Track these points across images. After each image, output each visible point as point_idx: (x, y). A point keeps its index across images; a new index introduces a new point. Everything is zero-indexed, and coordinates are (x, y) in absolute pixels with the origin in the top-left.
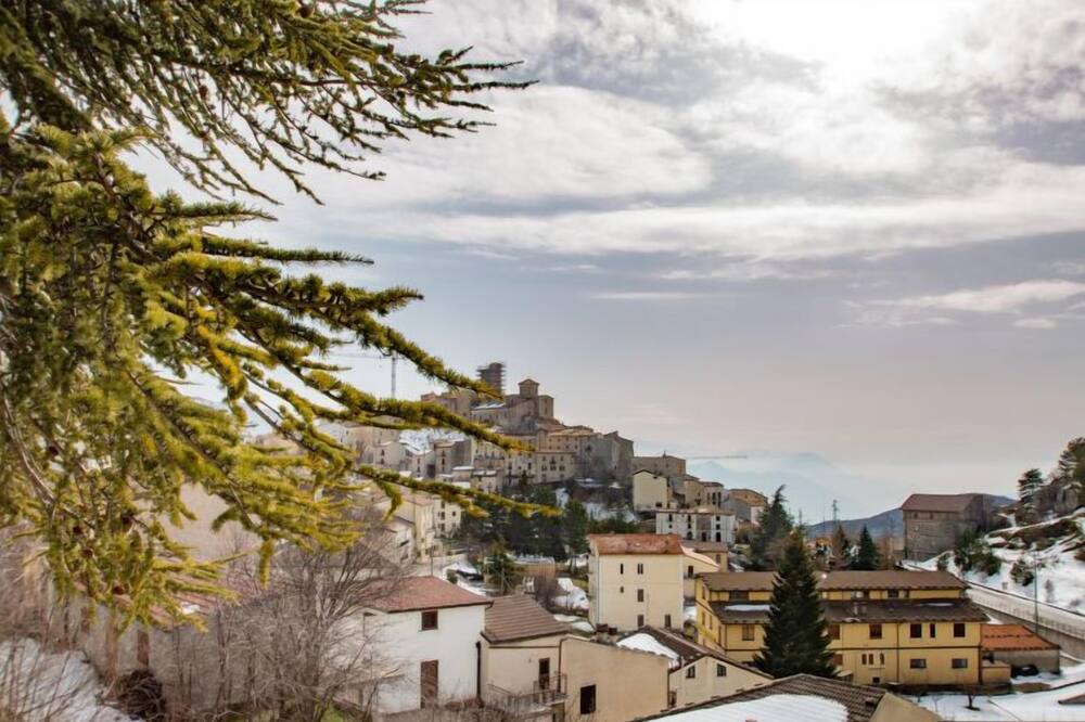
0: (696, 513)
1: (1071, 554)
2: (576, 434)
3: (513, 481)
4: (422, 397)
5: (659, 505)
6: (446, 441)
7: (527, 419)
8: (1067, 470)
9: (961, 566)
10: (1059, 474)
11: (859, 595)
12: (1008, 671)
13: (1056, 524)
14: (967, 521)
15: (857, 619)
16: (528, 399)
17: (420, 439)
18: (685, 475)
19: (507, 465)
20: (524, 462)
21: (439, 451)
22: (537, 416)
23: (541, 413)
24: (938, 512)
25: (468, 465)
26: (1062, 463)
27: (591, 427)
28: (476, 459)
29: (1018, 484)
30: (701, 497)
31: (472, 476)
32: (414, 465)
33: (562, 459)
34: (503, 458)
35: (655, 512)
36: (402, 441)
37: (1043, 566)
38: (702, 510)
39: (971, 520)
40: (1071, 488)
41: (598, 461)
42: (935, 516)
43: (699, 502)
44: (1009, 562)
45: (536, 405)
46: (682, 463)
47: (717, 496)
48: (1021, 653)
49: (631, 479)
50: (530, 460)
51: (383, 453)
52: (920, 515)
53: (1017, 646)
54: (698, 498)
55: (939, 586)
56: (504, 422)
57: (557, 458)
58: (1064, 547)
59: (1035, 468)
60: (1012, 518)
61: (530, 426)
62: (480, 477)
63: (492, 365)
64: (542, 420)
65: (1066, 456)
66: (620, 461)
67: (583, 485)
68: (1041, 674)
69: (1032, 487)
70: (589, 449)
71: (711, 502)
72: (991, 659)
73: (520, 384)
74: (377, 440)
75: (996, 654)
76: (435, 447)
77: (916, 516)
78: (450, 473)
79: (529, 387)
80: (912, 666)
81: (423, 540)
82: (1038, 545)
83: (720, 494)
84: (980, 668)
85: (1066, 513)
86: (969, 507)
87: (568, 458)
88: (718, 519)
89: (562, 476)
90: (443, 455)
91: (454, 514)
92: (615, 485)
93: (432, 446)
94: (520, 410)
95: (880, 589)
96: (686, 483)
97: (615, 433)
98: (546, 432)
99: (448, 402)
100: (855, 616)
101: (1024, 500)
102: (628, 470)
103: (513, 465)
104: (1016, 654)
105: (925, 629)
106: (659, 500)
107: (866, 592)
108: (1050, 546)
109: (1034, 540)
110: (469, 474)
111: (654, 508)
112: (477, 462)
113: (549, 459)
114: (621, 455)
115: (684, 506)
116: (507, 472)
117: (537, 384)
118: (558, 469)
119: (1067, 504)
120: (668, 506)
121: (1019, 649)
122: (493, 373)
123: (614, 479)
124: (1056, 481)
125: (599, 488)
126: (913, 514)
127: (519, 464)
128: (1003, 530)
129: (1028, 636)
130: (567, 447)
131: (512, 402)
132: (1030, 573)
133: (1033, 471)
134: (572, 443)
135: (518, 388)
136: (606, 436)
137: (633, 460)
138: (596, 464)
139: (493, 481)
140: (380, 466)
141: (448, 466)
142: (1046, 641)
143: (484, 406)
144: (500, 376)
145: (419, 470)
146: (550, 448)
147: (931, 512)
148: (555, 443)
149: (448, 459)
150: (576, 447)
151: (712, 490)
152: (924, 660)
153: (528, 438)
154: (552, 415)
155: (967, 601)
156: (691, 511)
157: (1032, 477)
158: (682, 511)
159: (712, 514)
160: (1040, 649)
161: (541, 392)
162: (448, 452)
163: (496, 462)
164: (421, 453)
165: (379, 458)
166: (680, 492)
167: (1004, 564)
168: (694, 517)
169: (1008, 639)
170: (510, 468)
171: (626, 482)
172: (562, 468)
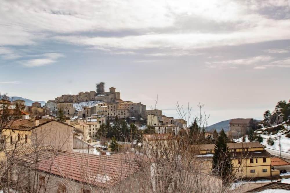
0: (167, 127)
1: (284, 135)
2: (128, 104)
3: (110, 118)
4: (79, 93)
5: (155, 124)
6: (88, 107)
7: (113, 99)
8: (277, 110)
9: (250, 140)
10: (275, 112)
11: (233, 151)
12: (279, 172)
13: (277, 127)
14: (249, 126)
15: (234, 158)
16: (113, 93)
17: (79, 106)
18: (162, 115)
19: (108, 114)
20: (113, 113)
21: (86, 110)
22: (115, 98)
23: (117, 97)
24: (240, 124)
25: (95, 114)
26: (276, 108)
27: (132, 101)
28: (98, 112)
29: (263, 115)
30: (168, 122)
31: (97, 117)
32: (79, 114)
33: (125, 111)
34: (107, 112)
35: (154, 127)
36: (74, 107)
37: (277, 139)
38: (169, 126)
39: (251, 126)
40: (281, 116)
41: (136, 111)
42: (240, 125)
43: (167, 123)
44: (266, 138)
45: (115, 95)
46: (161, 112)
47: (172, 121)
48: (281, 166)
49: (146, 117)
50: (115, 112)
51: (69, 111)
52: (235, 125)
53: (279, 164)
54: (167, 122)
55: (257, 147)
56: (106, 101)
57: (123, 111)
58: (281, 133)
59: (268, 110)
60: (262, 125)
61: (114, 101)
62: (100, 117)
63: (101, 83)
64: (117, 99)
65: (277, 106)
66: (142, 111)
67: (131, 119)
68: (287, 173)
69: (268, 116)
70: (132, 108)
71: (171, 123)
72: (273, 169)
73: (110, 89)
74: (66, 107)
75: (275, 167)
76: (85, 109)
77: (234, 126)
78: (90, 117)
79: (112, 90)
80: (251, 172)
81: (86, 138)
82: (273, 133)
83: (173, 120)
84: (271, 172)
85: (280, 123)
86: (250, 123)
87: (126, 111)
88: (174, 128)
89: (125, 116)
90: (88, 111)
91: (93, 129)
92: (142, 119)
93: (84, 108)
94: (110, 96)
95: (239, 149)
96: (163, 118)
97: (140, 103)
98: (119, 103)
99: (87, 95)
100: (233, 157)
101: (265, 120)
102: (145, 114)
103: (110, 114)
104: (280, 167)
105: (255, 160)
106: (155, 123)
107: (235, 149)
108: (276, 133)
109: (271, 131)
110: (96, 117)
111: (154, 125)
112: (98, 113)
113: (121, 111)
114: (142, 109)
115: (163, 125)
116: (108, 116)
117: (115, 89)
118: (123, 114)
119: (280, 120)
120: (158, 125)
121: (281, 165)
122: (101, 86)
123: (141, 117)
124: (275, 114)
125: (137, 120)
126: (233, 125)
127: (111, 113)
128: (261, 129)
129: (282, 161)
130: (126, 108)
131: (107, 94)
132: (273, 142)
133: (268, 111)
134: (127, 106)
135: (109, 90)
136: (137, 104)
137: (146, 111)
138: (135, 112)
139: (104, 118)
140: (68, 115)
141: (89, 115)
142: (288, 162)
143: (99, 96)
144: (103, 86)
145: (80, 116)
146: (120, 108)
147: (238, 124)
148: (122, 106)
149: (89, 112)
150: (129, 107)
151: (171, 119)
152: (255, 170)
153: (114, 105)
154: (120, 98)
155: (265, 151)
156: (166, 126)
157: (267, 113)
158: (163, 126)
159: (172, 127)
160: (287, 165)
161: (116, 91)
162: (89, 110)
163: (104, 113)
164: (81, 110)
165: (67, 113)
166: (161, 120)
167: (264, 139)
168: (167, 128)
169: (276, 162)
170: (109, 114)
171: (145, 118)
172: (125, 114)
